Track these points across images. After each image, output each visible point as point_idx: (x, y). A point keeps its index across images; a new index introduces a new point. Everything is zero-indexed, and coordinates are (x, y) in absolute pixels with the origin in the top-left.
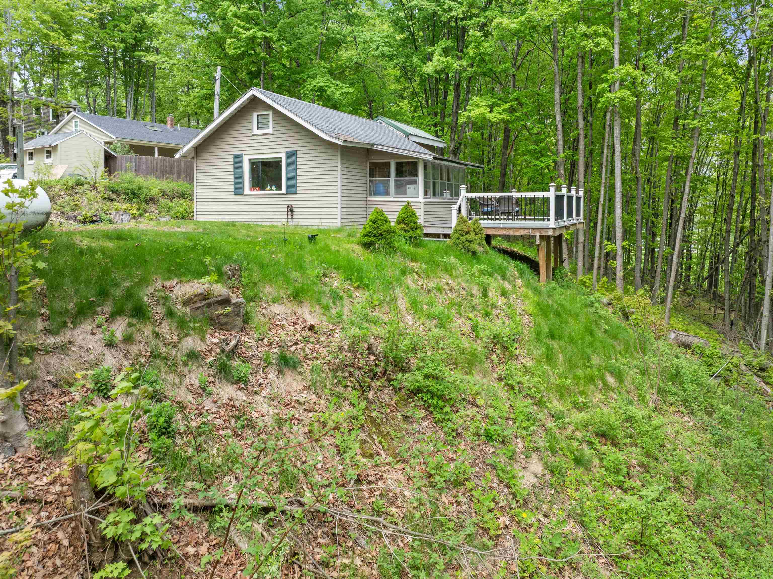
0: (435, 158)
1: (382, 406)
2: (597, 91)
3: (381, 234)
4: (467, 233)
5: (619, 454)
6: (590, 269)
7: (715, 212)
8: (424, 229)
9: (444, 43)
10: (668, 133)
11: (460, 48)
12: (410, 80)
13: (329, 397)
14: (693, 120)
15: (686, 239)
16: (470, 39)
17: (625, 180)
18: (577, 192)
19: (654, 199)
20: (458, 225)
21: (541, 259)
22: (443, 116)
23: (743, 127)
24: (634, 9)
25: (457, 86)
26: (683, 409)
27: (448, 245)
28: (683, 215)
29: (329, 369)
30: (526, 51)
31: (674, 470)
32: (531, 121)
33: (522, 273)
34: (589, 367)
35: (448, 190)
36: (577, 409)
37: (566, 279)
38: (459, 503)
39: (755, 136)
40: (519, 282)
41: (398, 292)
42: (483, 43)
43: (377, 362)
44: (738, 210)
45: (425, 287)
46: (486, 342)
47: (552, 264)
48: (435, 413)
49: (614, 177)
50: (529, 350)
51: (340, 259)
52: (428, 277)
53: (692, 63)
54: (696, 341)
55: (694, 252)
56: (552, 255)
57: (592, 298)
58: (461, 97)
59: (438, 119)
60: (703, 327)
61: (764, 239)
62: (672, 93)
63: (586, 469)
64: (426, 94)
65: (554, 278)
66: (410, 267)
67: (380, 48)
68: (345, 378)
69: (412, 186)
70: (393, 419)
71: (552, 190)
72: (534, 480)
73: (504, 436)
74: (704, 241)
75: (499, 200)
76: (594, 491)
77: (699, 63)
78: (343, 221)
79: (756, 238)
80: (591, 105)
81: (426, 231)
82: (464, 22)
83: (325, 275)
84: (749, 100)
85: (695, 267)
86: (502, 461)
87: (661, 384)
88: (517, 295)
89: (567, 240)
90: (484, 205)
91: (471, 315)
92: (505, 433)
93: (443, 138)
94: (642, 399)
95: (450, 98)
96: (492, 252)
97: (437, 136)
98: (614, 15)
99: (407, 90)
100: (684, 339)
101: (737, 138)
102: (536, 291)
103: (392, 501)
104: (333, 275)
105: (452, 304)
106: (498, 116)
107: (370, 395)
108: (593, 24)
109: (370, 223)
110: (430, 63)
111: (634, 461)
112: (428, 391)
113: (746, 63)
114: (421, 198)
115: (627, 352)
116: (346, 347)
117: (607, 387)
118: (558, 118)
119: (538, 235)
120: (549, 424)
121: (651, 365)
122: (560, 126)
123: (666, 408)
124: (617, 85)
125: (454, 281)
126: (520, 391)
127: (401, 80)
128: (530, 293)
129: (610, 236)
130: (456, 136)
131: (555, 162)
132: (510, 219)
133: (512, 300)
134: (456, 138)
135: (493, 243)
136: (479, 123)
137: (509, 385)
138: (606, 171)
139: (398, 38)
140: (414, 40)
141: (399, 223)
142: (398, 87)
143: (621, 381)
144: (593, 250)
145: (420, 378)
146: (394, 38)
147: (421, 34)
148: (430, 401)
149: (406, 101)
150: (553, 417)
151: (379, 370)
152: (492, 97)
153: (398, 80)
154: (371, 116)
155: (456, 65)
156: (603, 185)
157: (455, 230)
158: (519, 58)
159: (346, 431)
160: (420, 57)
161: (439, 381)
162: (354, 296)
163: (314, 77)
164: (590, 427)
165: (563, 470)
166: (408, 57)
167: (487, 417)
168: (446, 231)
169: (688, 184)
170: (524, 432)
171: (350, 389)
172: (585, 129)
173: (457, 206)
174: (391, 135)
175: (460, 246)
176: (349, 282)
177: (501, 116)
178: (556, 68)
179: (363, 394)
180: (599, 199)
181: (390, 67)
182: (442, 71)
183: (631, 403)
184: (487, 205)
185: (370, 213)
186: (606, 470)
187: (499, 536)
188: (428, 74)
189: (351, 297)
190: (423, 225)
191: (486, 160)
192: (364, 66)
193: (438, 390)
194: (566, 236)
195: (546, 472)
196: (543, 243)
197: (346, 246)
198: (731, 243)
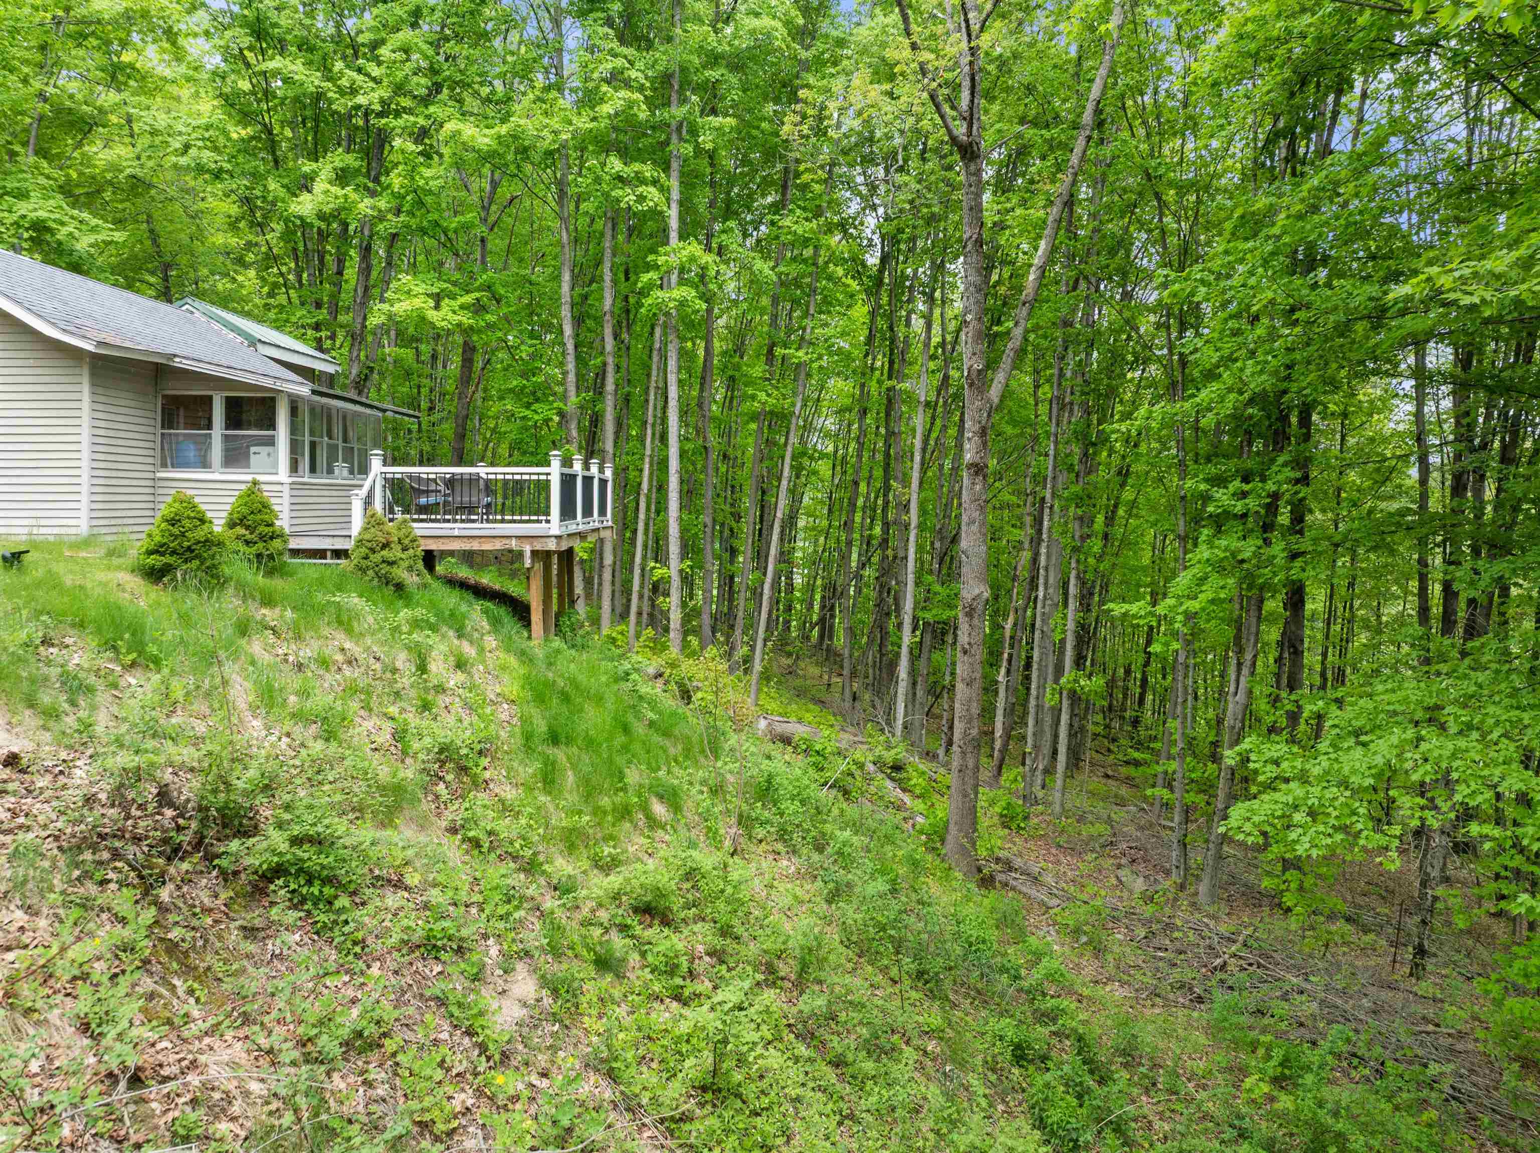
0: (314, 392)
1: (195, 915)
2: (640, 285)
3: (189, 549)
4: (385, 546)
5: (675, 938)
6: (624, 616)
7: (830, 511)
8: (291, 539)
9: (339, 158)
10: (758, 370)
11: (373, 173)
12: (261, 227)
13: (61, 911)
14: (797, 350)
15: (785, 557)
16: (393, 157)
17: (686, 452)
18: (601, 470)
19: (733, 487)
20: (366, 529)
21: (534, 598)
22: (335, 310)
23: (873, 369)
24: (705, 142)
25: (366, 251)
26: (779, 847)
27: (344, 570)
28: (779, 515)
29: (60, 848)
30: (509, 196)
31: (765, 952)
32: (515, 333)
33: (495, 622)
34: (622, 789)
35: (344, 461)
36: (601, 868)
37: (581, 632)
38: (369, 1084)
39: (890, 383)
40: (490, 642)
41: (231, 670)
42: (422, 169)
43: (181, 821)
44: (864, 507)
45: (291, 658)
46: (423, 762)
47: (555, 608)
48: (315, 912)
49: (667, 446)
50: (509, 769)
51: (88, 603)
52: (298, 637)
53: (796, 252)
54: (799, 731)
55: (798, 580)
56: (555, 591)
57: (627, 666)
58: (374, 274)
59: (323, 314)
60: (811, 706)
61: (901, 554)
62: (765, 301)
63: (618, 976)
64: (296, 259)
65: (559, 632)
66: (259, 618)
67: (193, 152)
68: (100, 863)
69: (264, 450)
70: (220, 938)
71: (556, 464)
72: (519, 1013)
73: (462, 939)
74: (813, 562)
75: (451, 482)
76: (630, 1013)
77: (808, 252)
78: (95, 522)
79: (890, 552)
80: (628, 311)
81: (293, 544)
82: (384, 121)
83: (46, 642)
84: (882, 323)
85: (798, 607)
86: (457, 986)
87: (745, 807)
88: (486, 667)
89: (582, 561)
90: (419, 492)
91: (393, 710)
92: (464, 933)
93: (334, 353)
94: (712, 835)
95: (351, 273)
96: (435, 585)
97: (320, 349)
98: (671, 147)
99: (255, 250)
100: (780, 728)
101: (863, 385)
102: (524, 656)
103: (219, 1111)
104: (68, 641)
105: (352, 690)
106: (450, 316)
107: (165, 894)
108: (634, 160)
109: (164, 525)
110: (305, 197)
111: (701, 948)
112: (301, 870)
113: (878, 261)
114: (283, 474)
115: (687, 757)
116: (103, 796)
117: (653, 823)
118: (568, 330)
119: (527, 549)
120: (550, 903)
121: (728, 776)
122: (570, 347)
123: (753, 848)
124: (674, 278)
125: (357, 643)
126: (491, 849)
127: (242, 224)
128: (512, 661)
129: (659, 554)
130: (362, 354)
131: (561, 414)
132: (473, 521)
133: (476, 677)
134: (362, 358)
135: (439, 569)
136: (411, 330)
137: (470, 840)
138: (653, 434)
139: (235, 136)
140: (272, 145)
141: (232, 525)
142: (233, 241)
143: (676, 807)
144: (630, 581)
145: (284, 847)
146: (225, 133)
147: (288, 133)
148: (304, 890)
149: (252, 273)
150: (555, 889)
151: (185, 838)
152: (439, 279)
153: (233, 225)
154: (166, 295)
155: (365, 206)
156: (647, 460)
157: (360, 542)
158: (494, 208)
159: (105, 979)
160: (286, 181)
161: (325, 848)
162: (122, 683)
163: (22, 195)
164: (624, 898)
165: (576, 985)
166: (255, 175)
167: (426, 906)
168: (339, 545)
169: (788, 460)
170: (501, 925)
171: (113, 886)
172: (617, 354)
173: (363, 492)
174: (215, 340)
175: (370, 573)
176: (110, 654)
177: (456, 317)
178: (564, 234)
179: (146, 893)
180: (640, 484)
181: (214, 195)
182: (335, 215)
183: (692, 845)
184: (427, 492)
185: (162, 506)
186: (652, 972)
187: (454, 1130)
188: (301, 218)
189: (115, 686)
190: (287, 531)
191: (424, 405)
192: (150, 186)
193: (323, 867)
194: (581, 553)
195: (545, 992)
196: (537, 566)
197: (102, 576)
198: (854, 564)
